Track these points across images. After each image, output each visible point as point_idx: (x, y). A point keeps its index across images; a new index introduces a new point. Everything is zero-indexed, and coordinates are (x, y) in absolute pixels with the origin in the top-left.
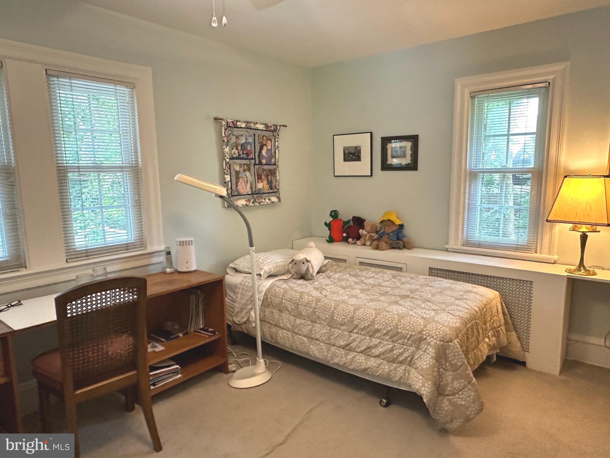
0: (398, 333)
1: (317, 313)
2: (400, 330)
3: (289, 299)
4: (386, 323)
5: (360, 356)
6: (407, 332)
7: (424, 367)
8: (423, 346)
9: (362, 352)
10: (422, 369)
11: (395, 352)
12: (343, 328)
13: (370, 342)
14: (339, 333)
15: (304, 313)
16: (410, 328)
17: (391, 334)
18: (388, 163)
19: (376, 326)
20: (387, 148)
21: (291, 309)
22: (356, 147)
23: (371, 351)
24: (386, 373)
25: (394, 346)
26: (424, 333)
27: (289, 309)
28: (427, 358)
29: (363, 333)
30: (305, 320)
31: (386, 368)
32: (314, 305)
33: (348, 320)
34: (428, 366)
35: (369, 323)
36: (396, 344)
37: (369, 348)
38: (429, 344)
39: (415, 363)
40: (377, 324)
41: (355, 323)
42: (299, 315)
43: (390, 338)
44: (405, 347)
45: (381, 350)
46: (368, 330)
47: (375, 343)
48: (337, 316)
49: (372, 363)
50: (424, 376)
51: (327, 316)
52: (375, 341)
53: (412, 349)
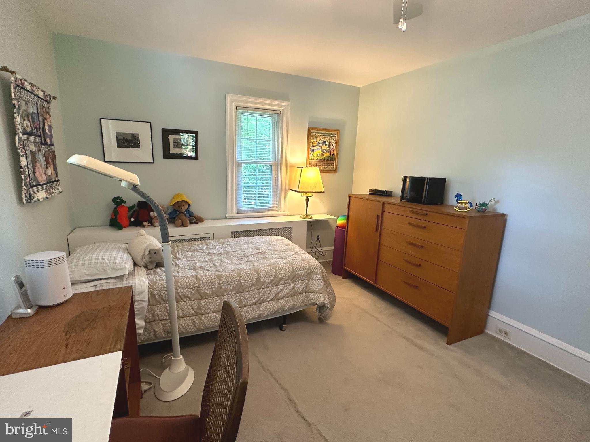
0: (296, 274)
1: (223, 287)
2: (297, 273)
3: (186, 286)
4: (285, 272)
5: (270, 303)
6: (301, 271)
7: (320, 288)
8: (313, 276)
9: (272, 300)
10: (320, 290)
11: (296, 288)
12: (251, 289)
13: (277, 289)
14: (249, 294)
15: (208, 292)
16: (302, 268)
17: (291, 277)
18: (171, 152)
19: (280, 277)
20: (169, 139)
21: (191, 294)
22: (133, 135)
23: (278, 295)
24: (292, 305)
25: (295, 284)
26: (311, 268)
27: (189, 296)
28: (319, 282)
29: (270, 285)
30: (211, 297)
31: (291, 302)
32: (218, 282)
33: (255, 281)
34: (322, 286)
35: (274, 276)
36: (296, 283)
37: (277, 294)
38: (317, 273)
39: (310, 289)
40: (280, 275)
41: (262, 280)
42: (202, 296)
43: (291, 281)
44: (301, 282)
45: (287, 291)
46: (274, 282)
47: (281, 288)
48: (244, 281)
49: (281, 303)
50: (322, 293)
51: (234, 286)
52: (280, 287)
53: (305, 282)
